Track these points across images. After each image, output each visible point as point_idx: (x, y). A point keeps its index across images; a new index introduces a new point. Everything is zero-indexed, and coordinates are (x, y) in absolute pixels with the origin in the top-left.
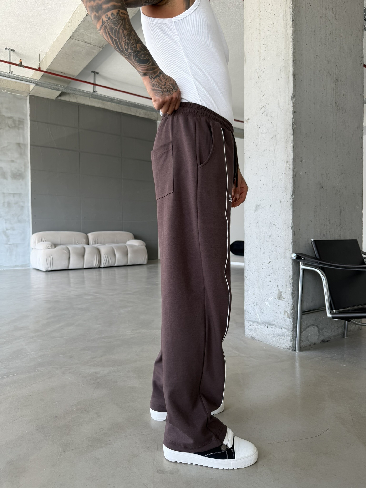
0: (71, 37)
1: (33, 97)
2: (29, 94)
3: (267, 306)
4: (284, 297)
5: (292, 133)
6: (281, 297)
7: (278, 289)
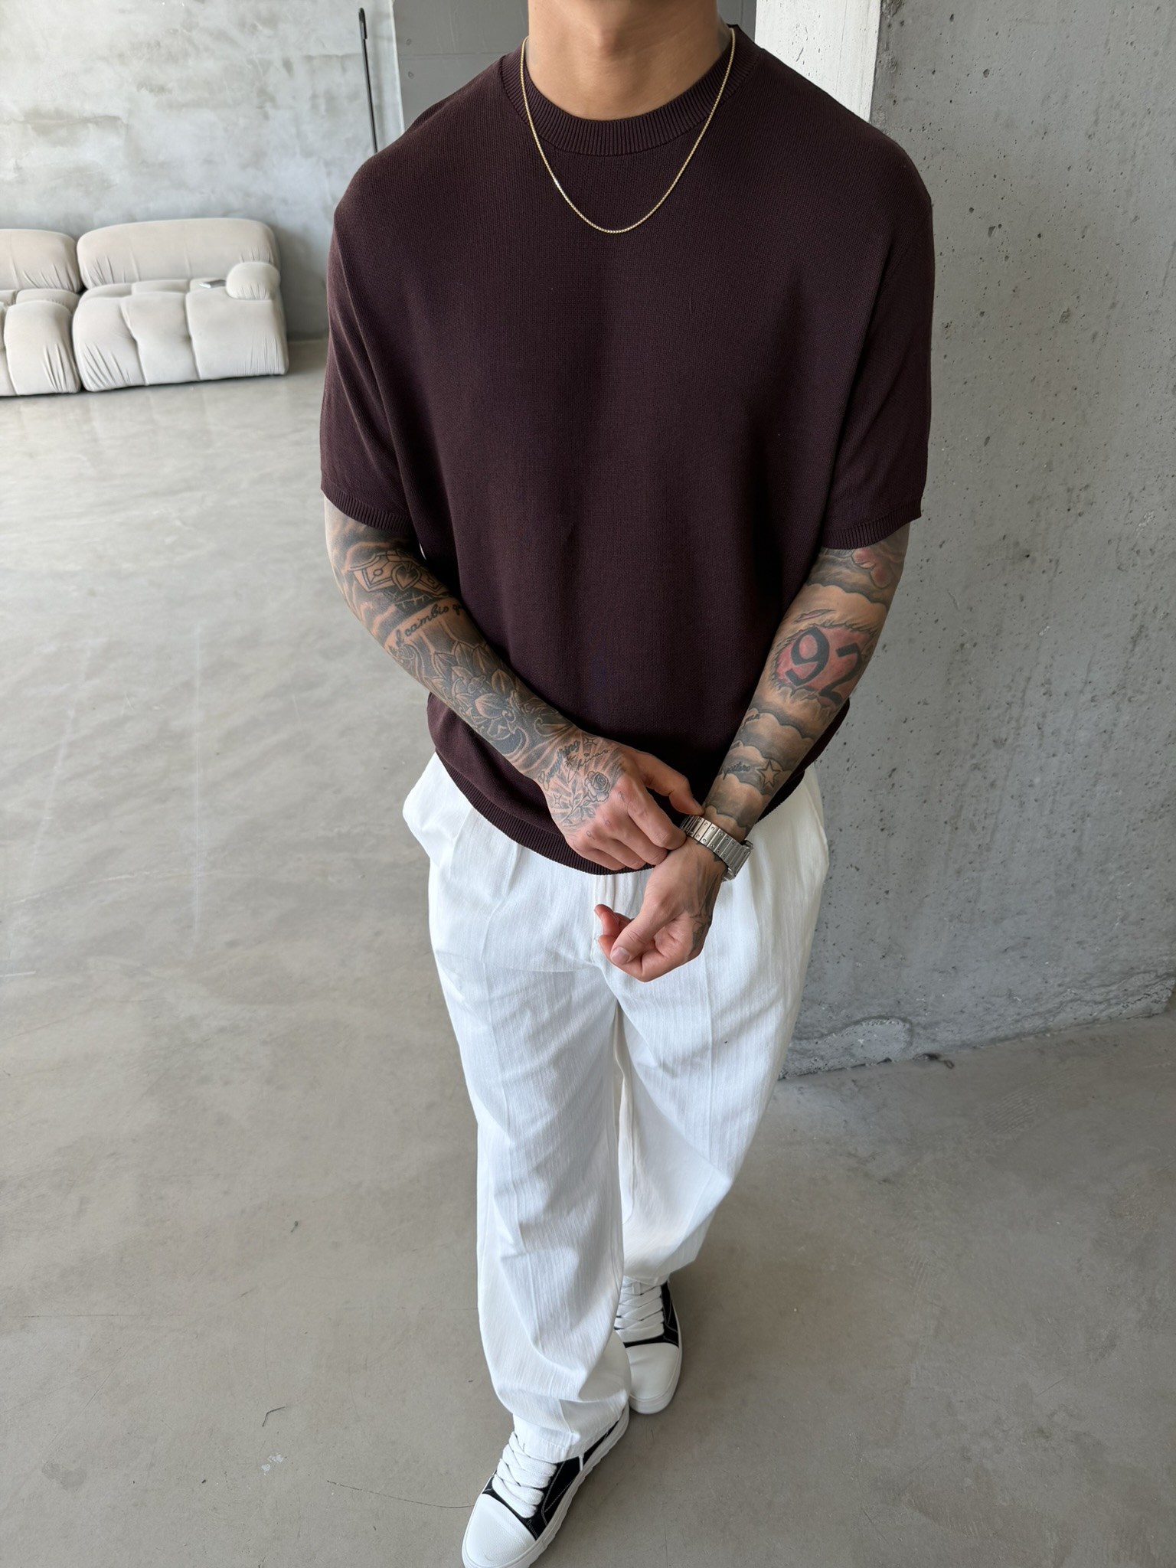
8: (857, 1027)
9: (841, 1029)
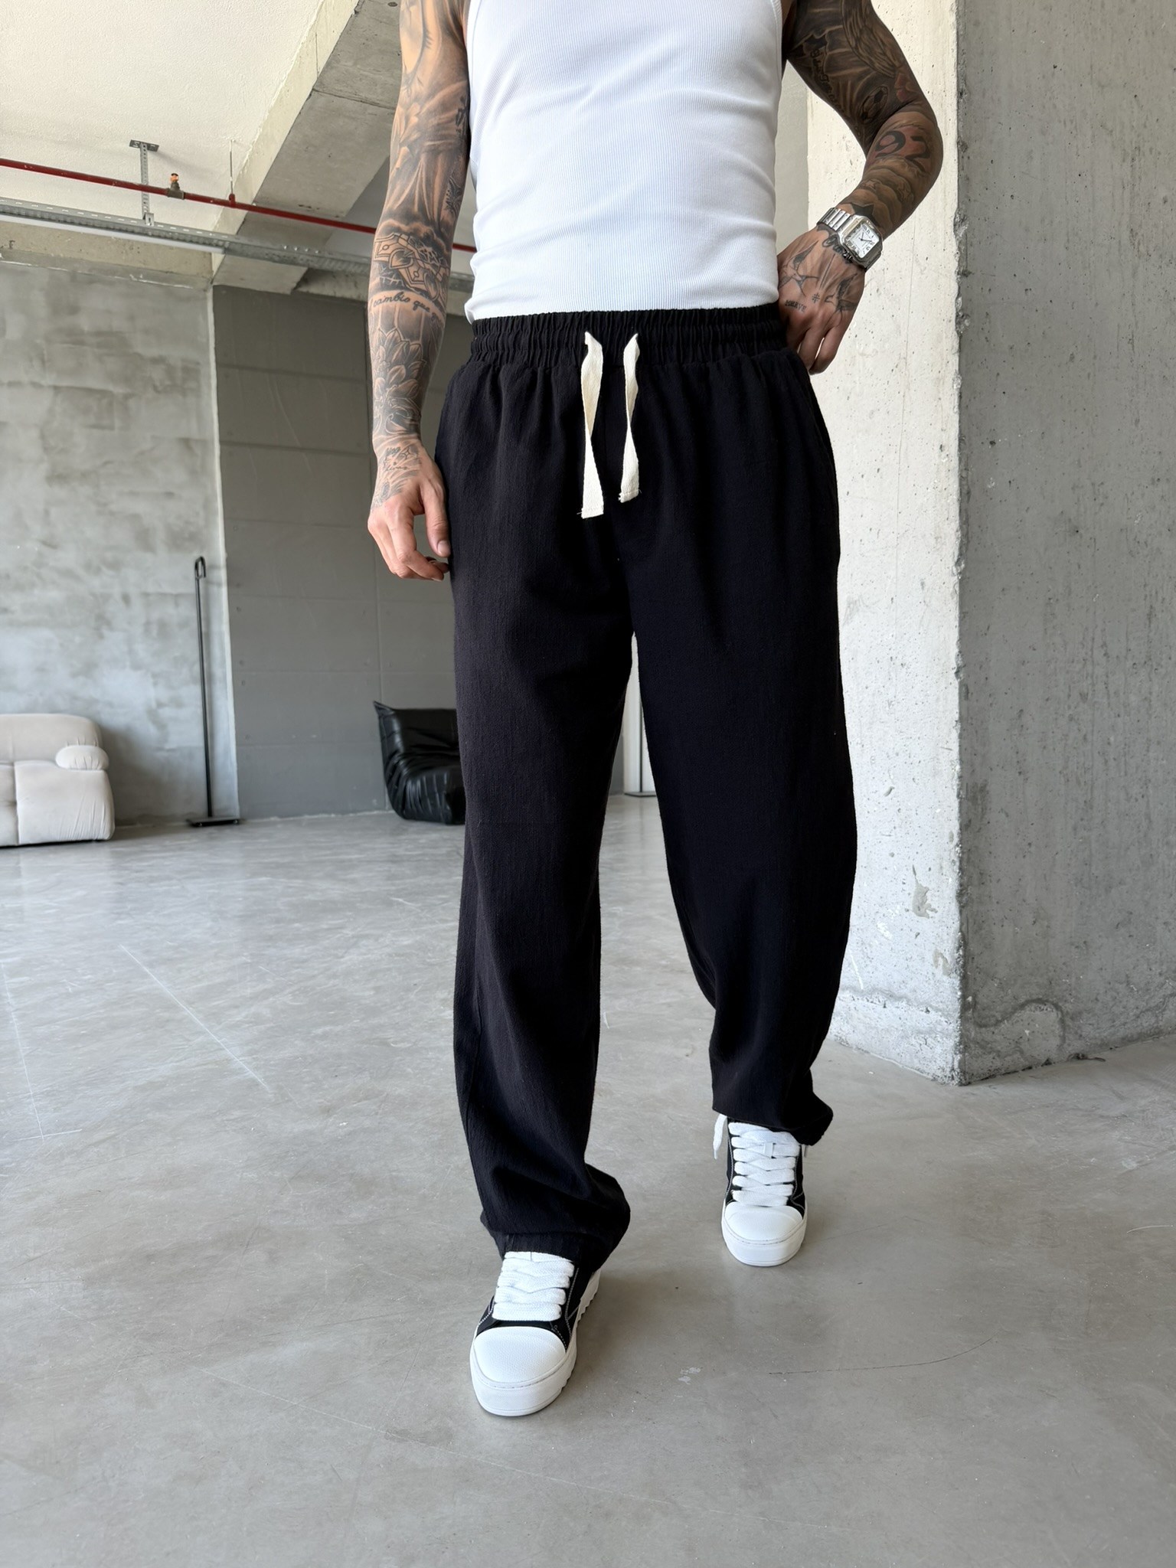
0: (315, 88)
1: (224, 292)
2: (212, 283)
3: (883, 935)
4: (934, 906)
5: (957, 346)
6: (925, 906)
7: (917, 881)
8: (1023, 1011)
9: (1011, 1015)
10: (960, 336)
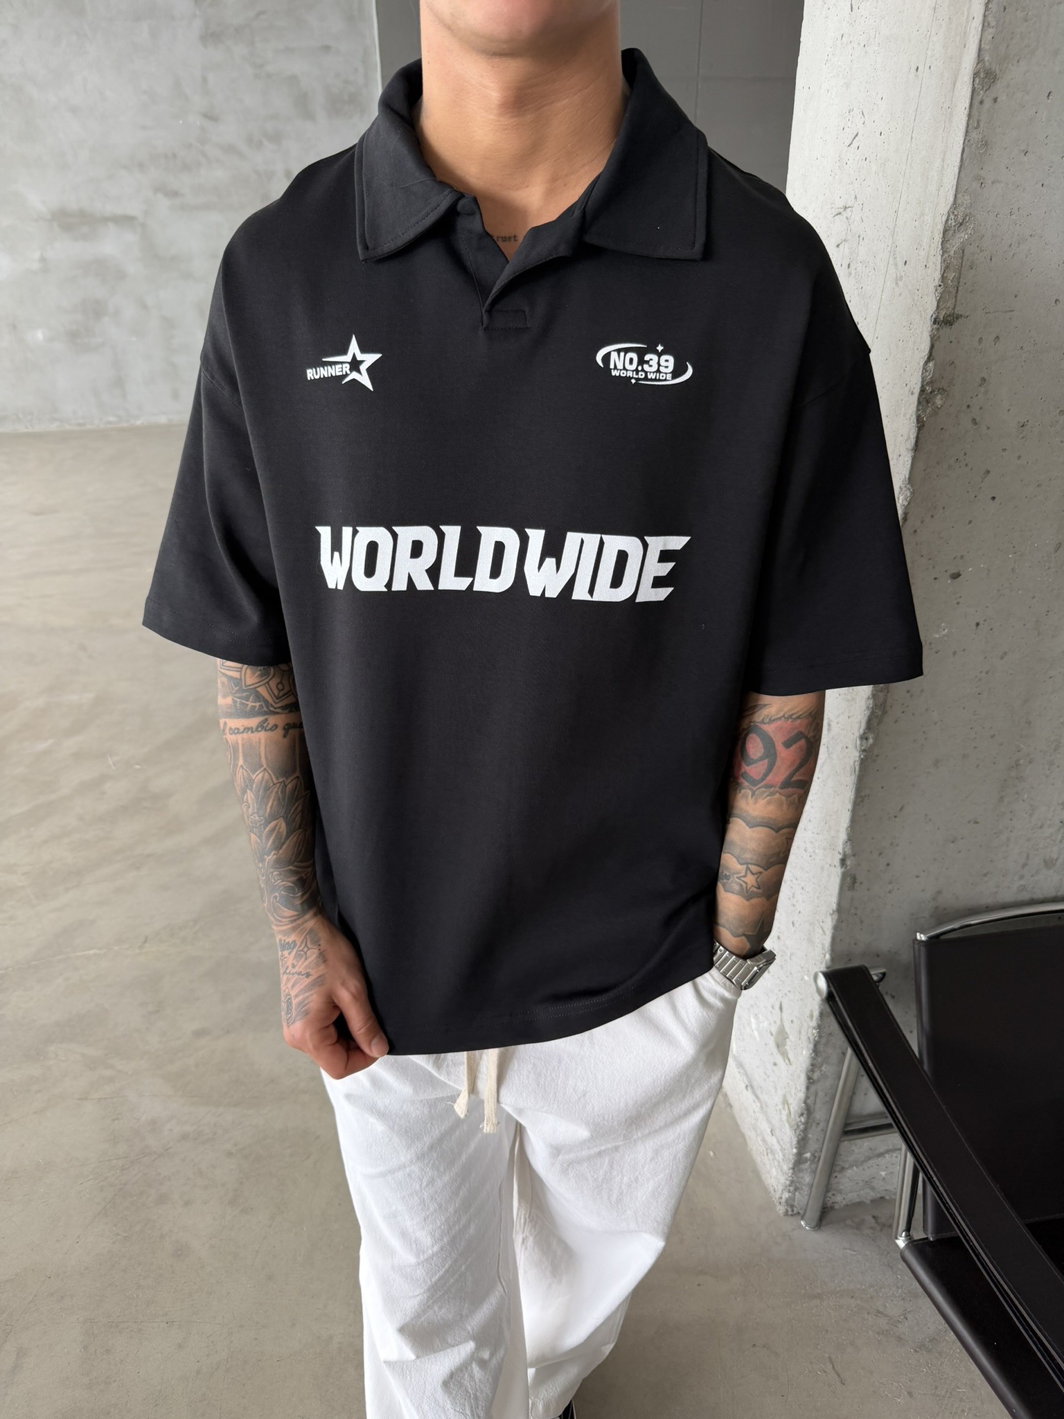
4: (790, 1056)
6: (784, 1048)
7: (782, 1019)
8: (879, 1159)
9: (862, 1162)
10: (921, 424)
